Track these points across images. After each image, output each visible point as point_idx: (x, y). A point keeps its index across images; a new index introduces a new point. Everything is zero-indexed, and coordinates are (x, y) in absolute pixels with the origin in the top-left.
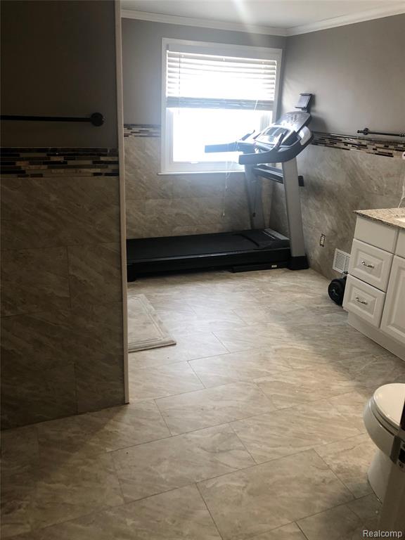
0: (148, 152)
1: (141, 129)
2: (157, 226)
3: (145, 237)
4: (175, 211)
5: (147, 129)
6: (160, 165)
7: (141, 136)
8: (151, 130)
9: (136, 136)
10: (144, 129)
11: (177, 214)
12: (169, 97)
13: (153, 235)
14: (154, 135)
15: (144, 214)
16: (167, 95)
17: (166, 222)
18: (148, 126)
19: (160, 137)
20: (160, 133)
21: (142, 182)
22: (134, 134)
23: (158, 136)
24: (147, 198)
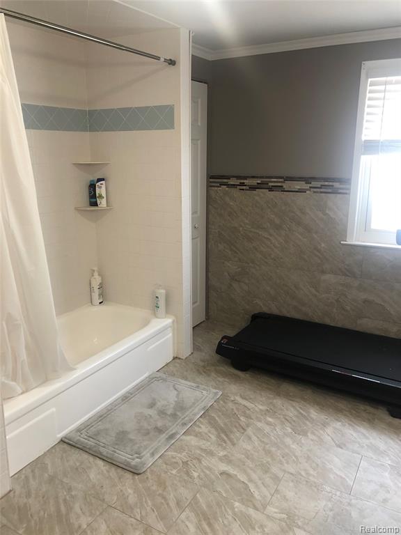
0: (330, 213)
1: (323, 183)
2: (335, 310)
3: (317, 321)
4: (363, 296)
5: (331, 184)
6: (345, 231)
7: (321, 192)
8: (336, 185)
9: (314, 192)
10: (326, 183)
11: (365, 301)
12: (365, 141)
13: (328, 321)
14: (340, 191)
15: (318, 291)
16: (364, 138)
17: (348, 308)
18: (334, 180)
19: (349, 194)
20: (349, 189)
21: (319, 251)
22: (312, 189)
23: (346, 193)
24: (323, 272)
